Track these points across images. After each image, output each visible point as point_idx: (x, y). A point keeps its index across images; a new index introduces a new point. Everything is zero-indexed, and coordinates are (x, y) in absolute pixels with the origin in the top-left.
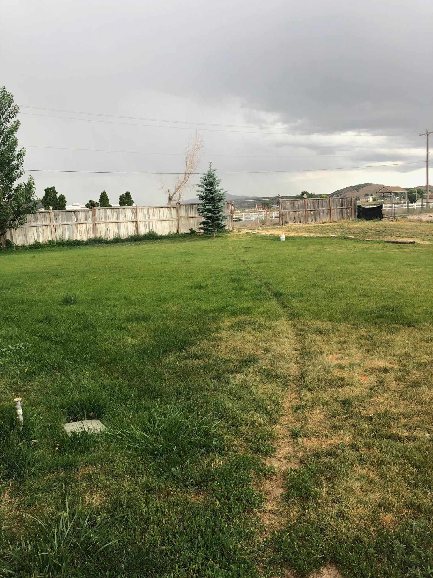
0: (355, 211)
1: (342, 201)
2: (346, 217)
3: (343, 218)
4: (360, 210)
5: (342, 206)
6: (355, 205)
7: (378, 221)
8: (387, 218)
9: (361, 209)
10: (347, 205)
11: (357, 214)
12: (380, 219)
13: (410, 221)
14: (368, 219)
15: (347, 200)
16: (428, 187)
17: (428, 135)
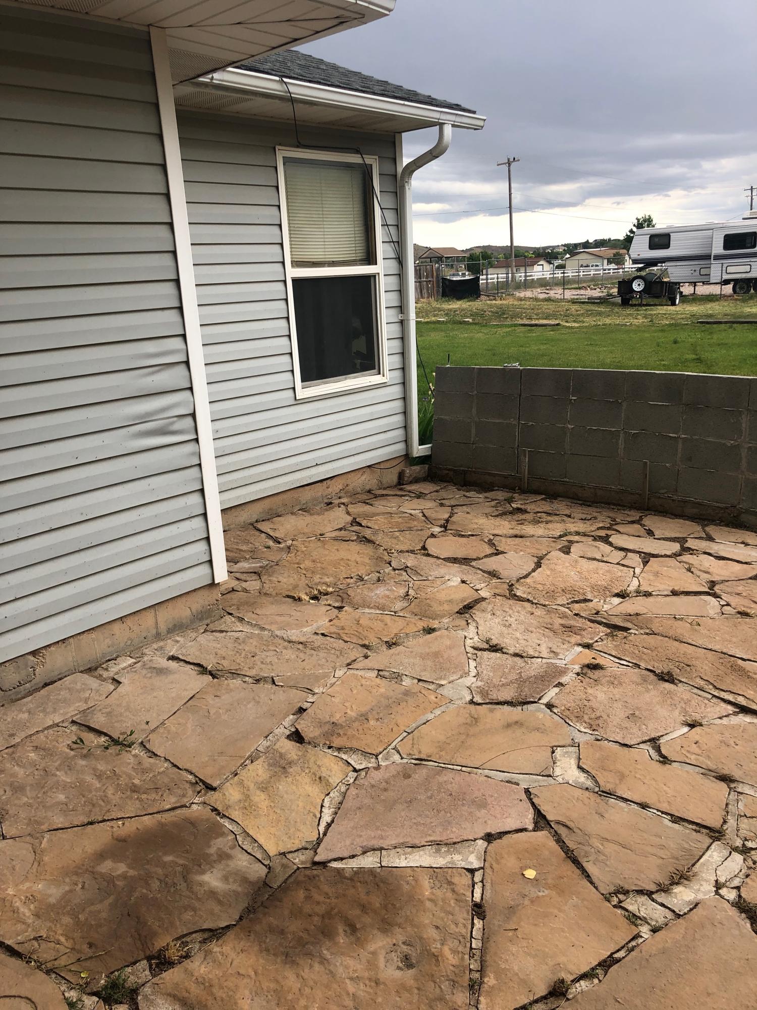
0: (438, 286)
1: (420, 270)
2: (426, 295)
3: (422, 297)
4: (445, 284)
5: (420, 279)
6: (438, 275)
7: (474, 301)
8: (486, 295)
9: (447, 283)
10: (427, 277)
11: (441, 290)
12: (477, 298)
13: (521, 299)
14: (459, 298)
15: (427, 269)
16: (513, 248)
17: (509, 164)
